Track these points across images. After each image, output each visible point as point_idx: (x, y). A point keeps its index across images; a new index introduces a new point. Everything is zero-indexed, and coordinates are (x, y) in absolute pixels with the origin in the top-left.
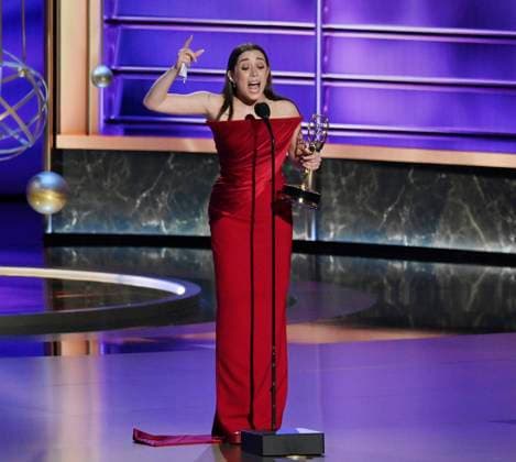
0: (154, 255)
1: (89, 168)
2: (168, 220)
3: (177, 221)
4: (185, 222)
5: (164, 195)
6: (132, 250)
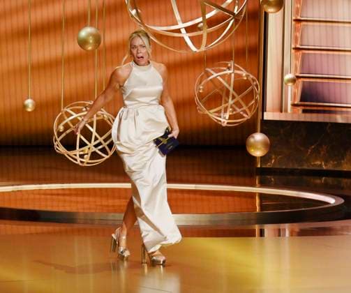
0: (318, 181)
1: (282, 131)
2: (326, 162)
3: (331, 162)
4: (336, 162)
5: (324, 147)
6: (305, 178)
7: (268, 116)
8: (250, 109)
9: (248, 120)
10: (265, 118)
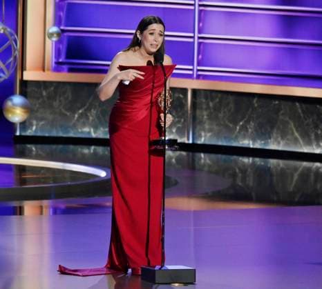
0: (86, 151)
1: (44, 93)
2: (96, 128)
3: (102, 129)
5: (93, 112)
6: (72, 147)
7: (29, 75)
8: (8, 67)
9: (5, 80)
10: (25, 78)
